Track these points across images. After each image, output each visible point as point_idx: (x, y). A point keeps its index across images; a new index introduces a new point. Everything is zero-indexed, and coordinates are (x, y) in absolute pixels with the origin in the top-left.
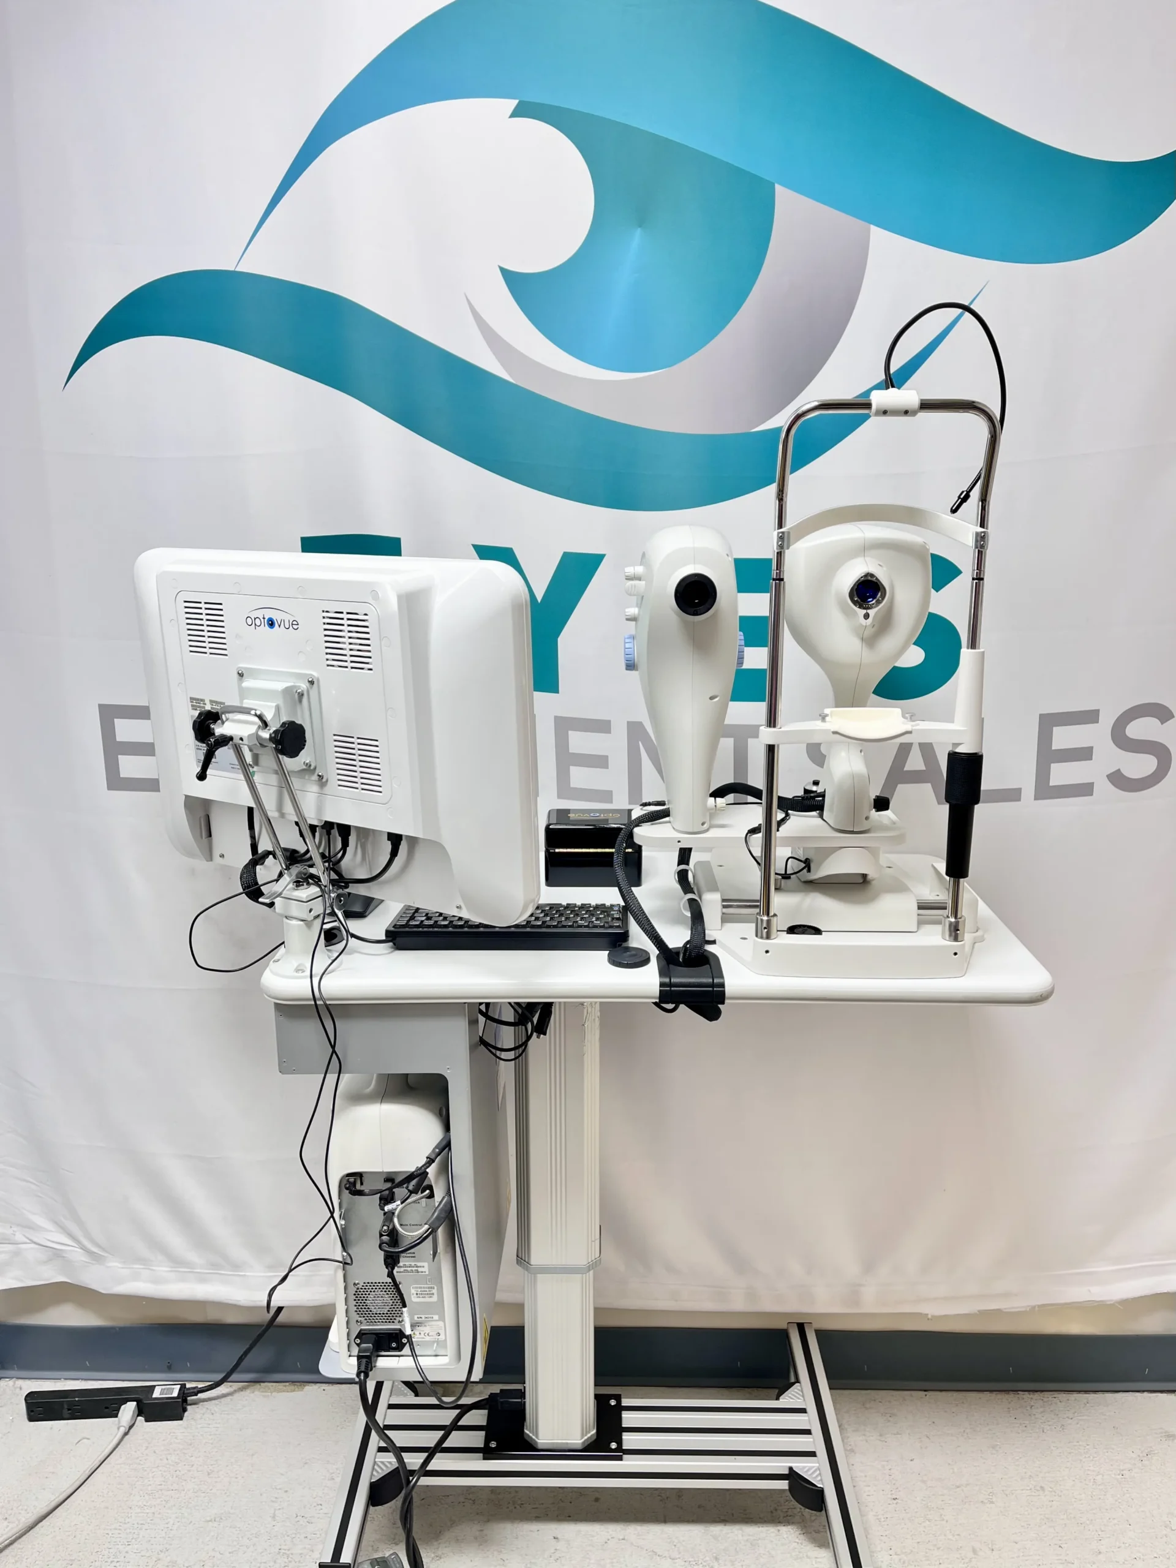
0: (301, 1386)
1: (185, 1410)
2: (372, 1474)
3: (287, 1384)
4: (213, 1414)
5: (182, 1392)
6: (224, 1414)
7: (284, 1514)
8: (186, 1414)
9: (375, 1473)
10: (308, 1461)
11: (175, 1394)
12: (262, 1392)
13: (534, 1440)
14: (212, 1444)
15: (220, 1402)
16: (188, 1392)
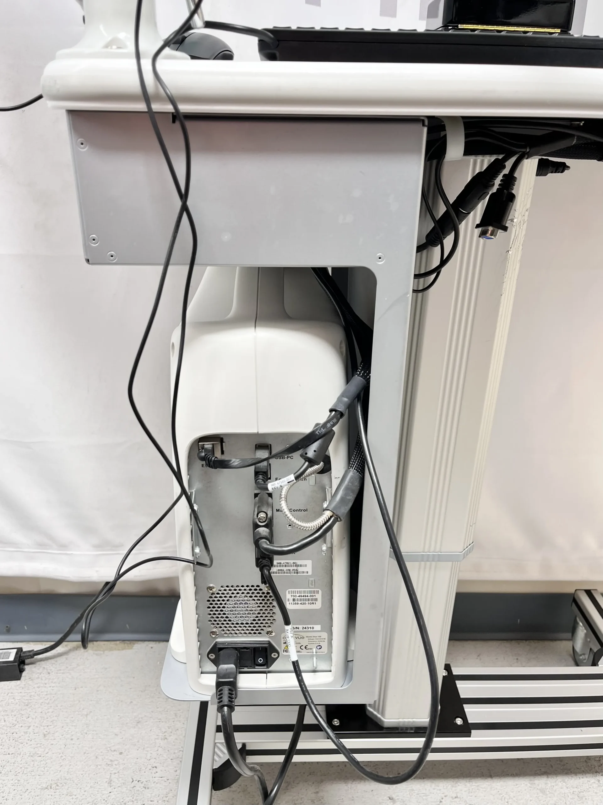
0: (130, 644)
1: (21, 671)
2: (213, 760)
3: (118, 642)
4: (49, 673)
5: (19, 655)
6: (60, 673)
7: (120, 779)
8: (24, 674)
9: (216, 757)
10: (140, 720)
11: (12, 658)
12: (96, 650)
13: (380, 719)
14: (48, 704)
15: (56, 661)
16: (25, 655)
